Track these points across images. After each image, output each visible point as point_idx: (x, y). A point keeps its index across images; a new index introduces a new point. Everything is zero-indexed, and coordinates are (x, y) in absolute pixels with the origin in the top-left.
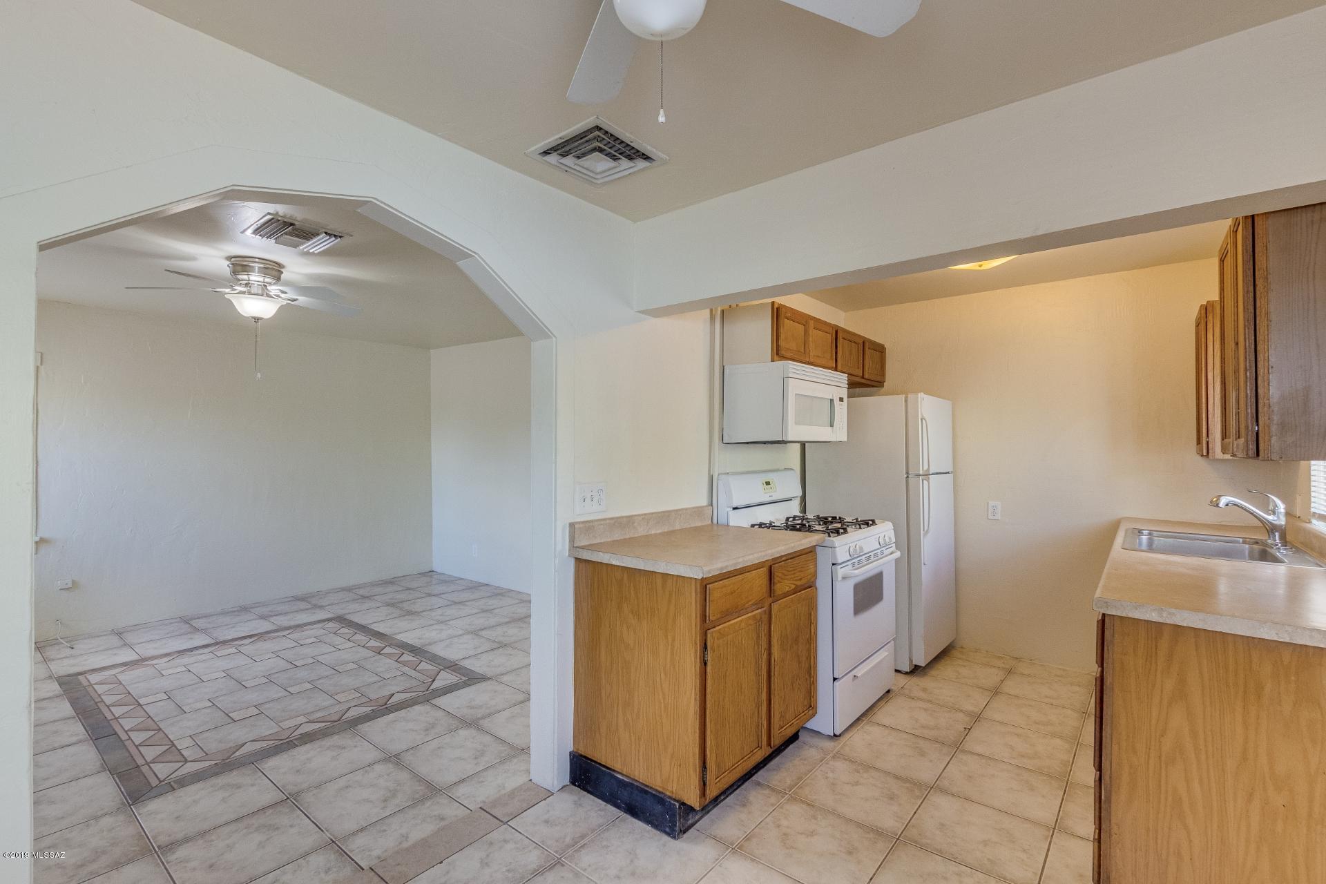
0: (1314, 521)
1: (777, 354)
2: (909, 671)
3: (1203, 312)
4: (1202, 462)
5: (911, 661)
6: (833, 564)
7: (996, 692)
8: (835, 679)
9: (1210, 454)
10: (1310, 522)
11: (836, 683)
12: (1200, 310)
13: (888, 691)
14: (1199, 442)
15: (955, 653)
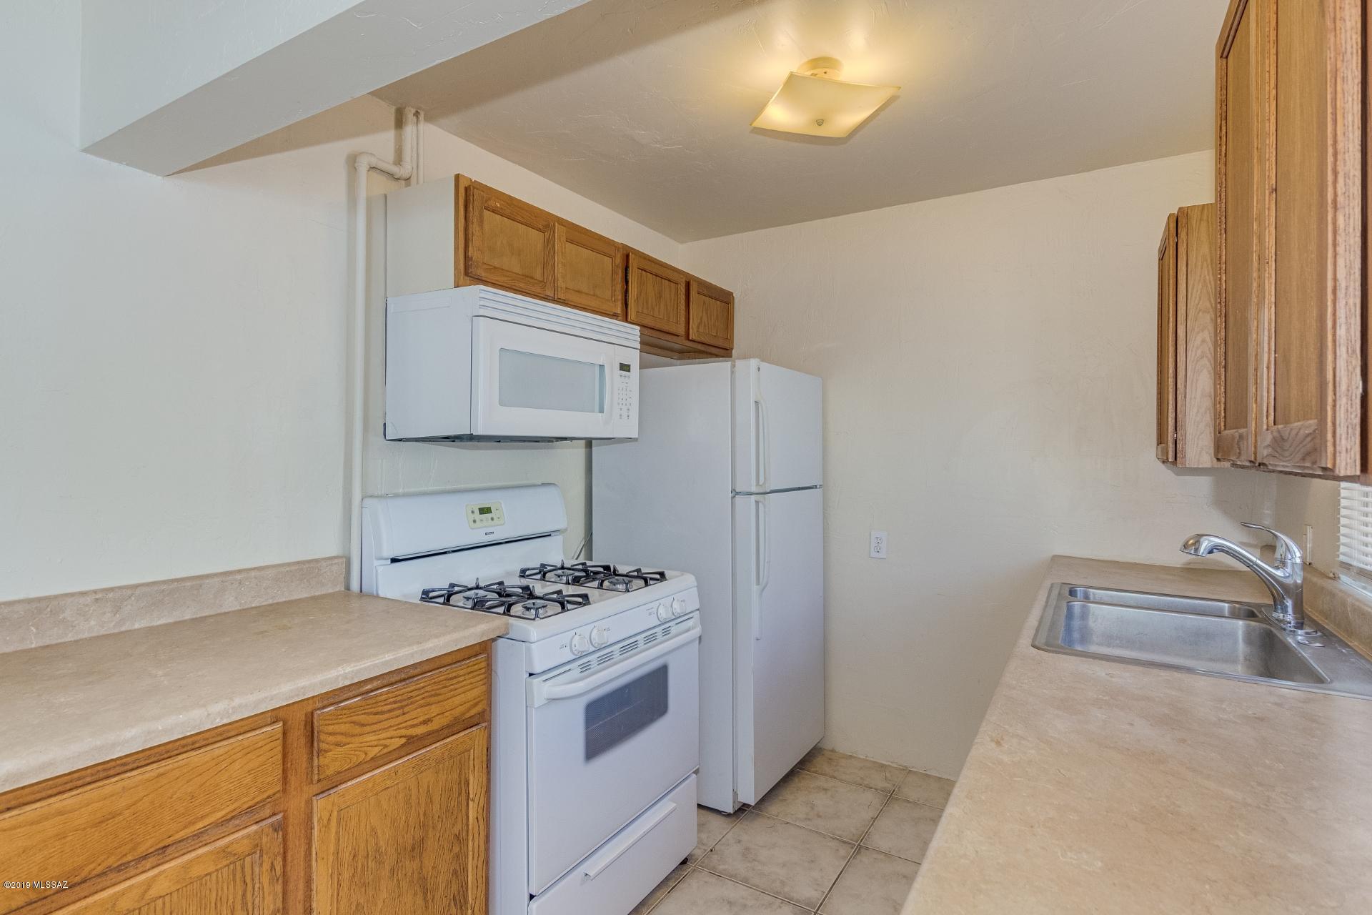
0: (1344, 578)
1: (466, 274)
2: (731, 811)
3: (1173, 225)
4: (1165, 472)
5: (735, 794)
6: (531, 675)
7: (858, 846)
8: (532, 897)
9: (1178, 459)
10: (1335, 578)
11: (534, 904)
12: (1168, 224)
13: (684, 862)
14: (1161, 439)
15: (820, 763)
